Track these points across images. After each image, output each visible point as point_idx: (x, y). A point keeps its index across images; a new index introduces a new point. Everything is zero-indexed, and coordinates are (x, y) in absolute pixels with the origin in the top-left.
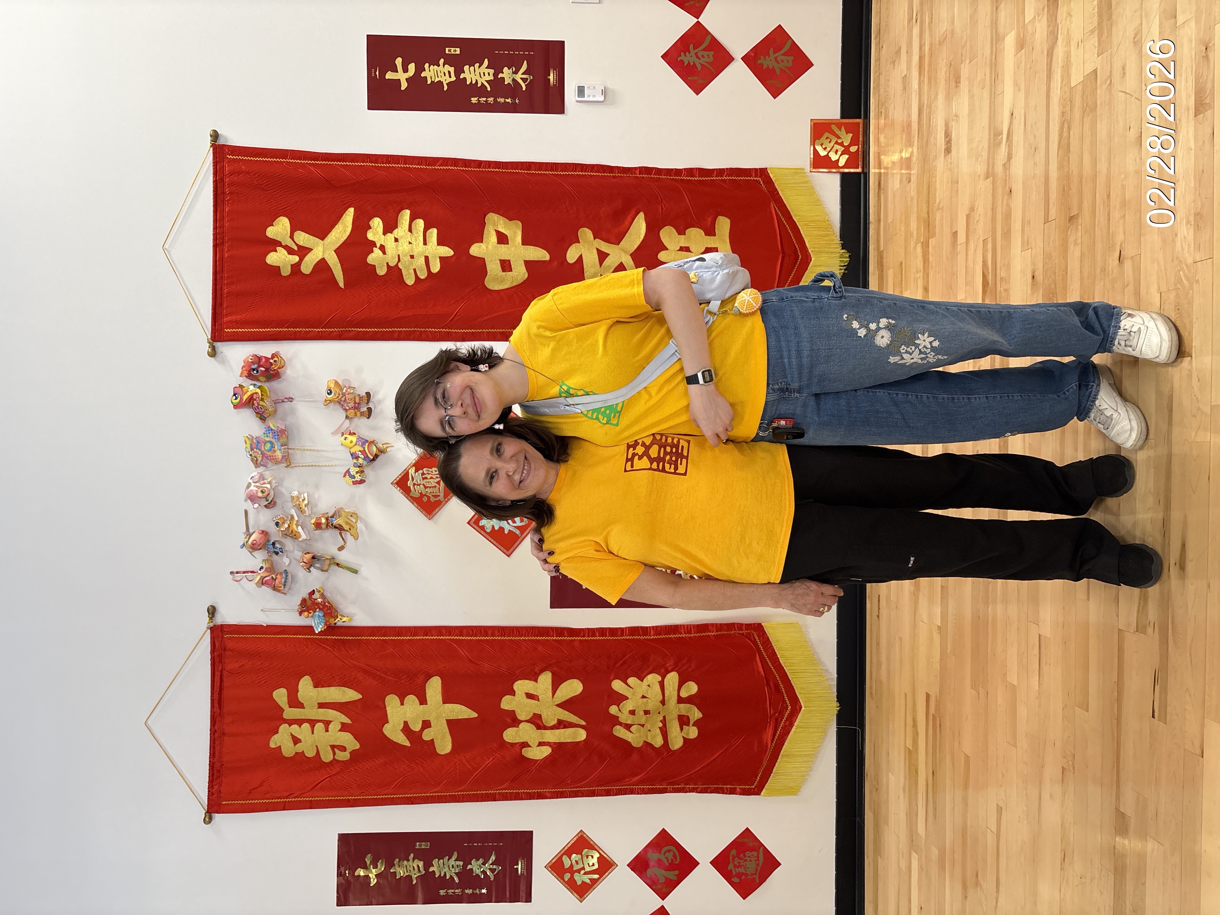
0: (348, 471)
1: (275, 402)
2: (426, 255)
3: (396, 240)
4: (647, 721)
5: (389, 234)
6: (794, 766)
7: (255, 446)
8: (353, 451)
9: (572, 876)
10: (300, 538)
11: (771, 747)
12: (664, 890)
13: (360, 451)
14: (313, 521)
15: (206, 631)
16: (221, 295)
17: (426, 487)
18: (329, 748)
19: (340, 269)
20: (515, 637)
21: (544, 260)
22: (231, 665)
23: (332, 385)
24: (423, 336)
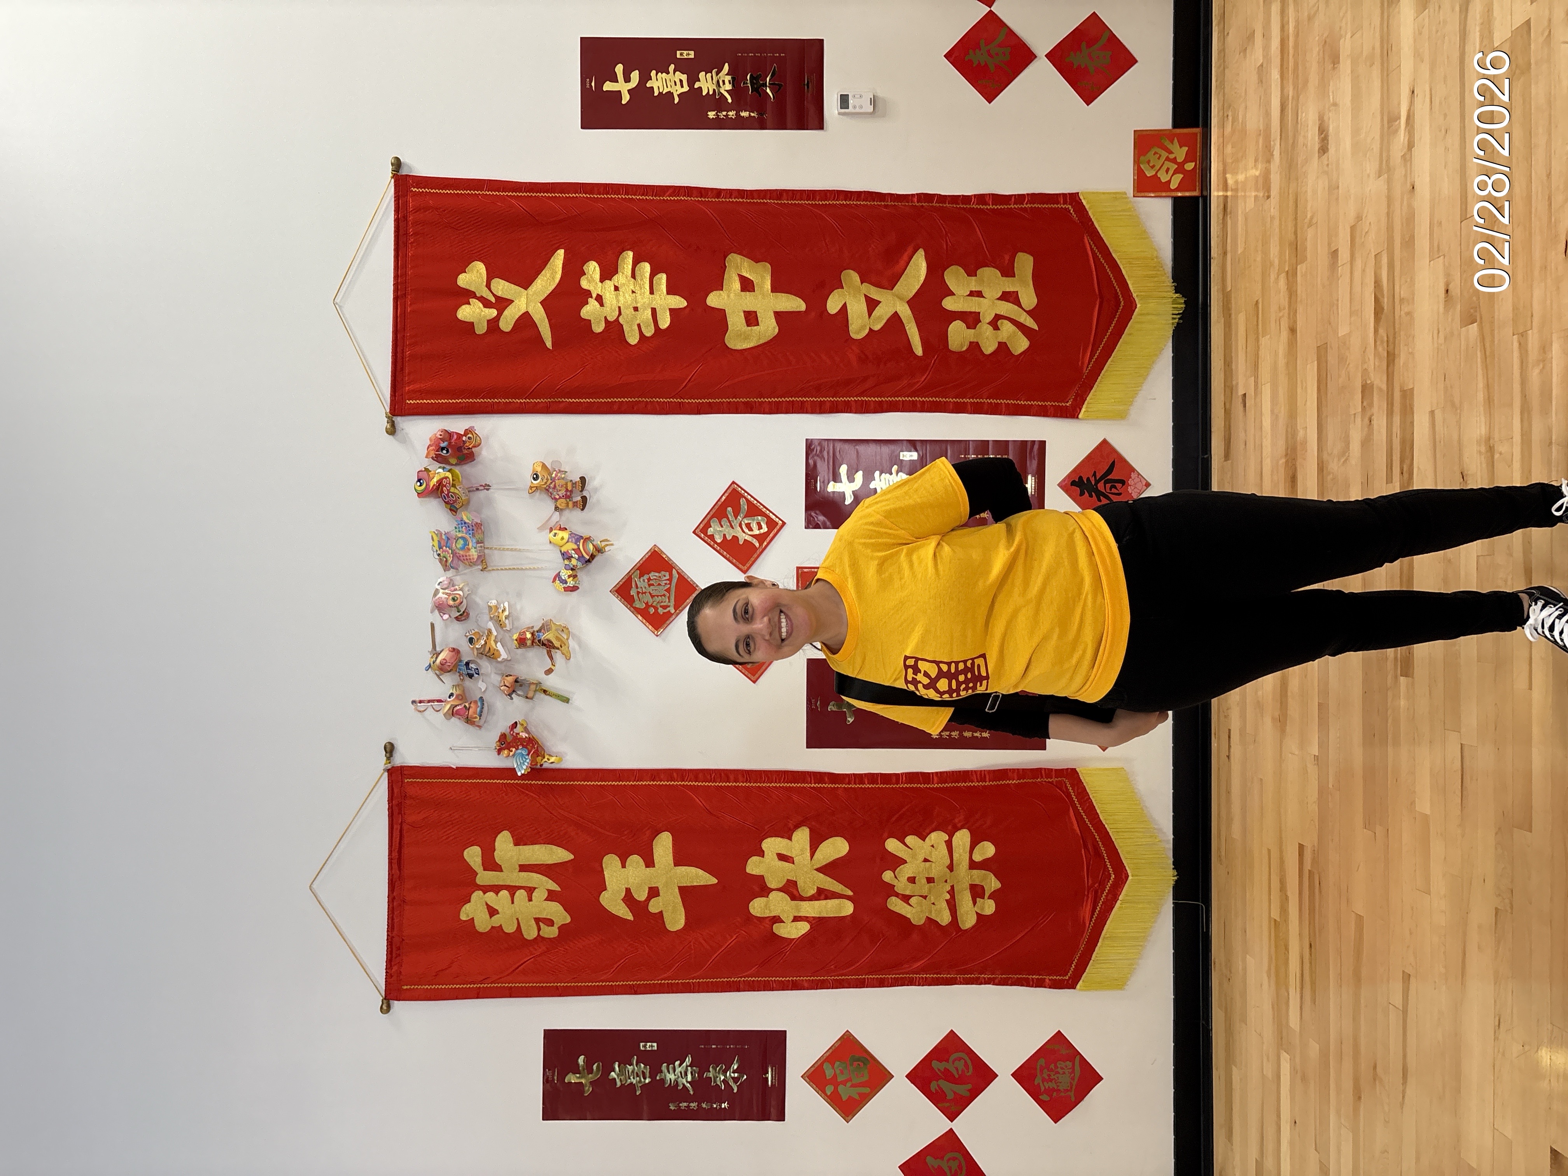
0: (558, 575)
1: (469, 489)
2: (653, 307)
3: (616, 288)
4: (930, 890)
5: (607, 282)
6: (1118, 951)
7: (445, 544)
8: (564, 549)
9: (836, 1089)
10: (499, 657)
11: (1089, 925)
12: (953, 1109)
13: (573, 550)
14: (515, 636)
15: (383, 773)
16: (403, 358)
17: (652, 596)
18: (533, 922)
19: (548, 325)
20: (764, 783)
21: (798, 310)
22: (412, 817)
23: (539, 469)
24: (649, 407)
